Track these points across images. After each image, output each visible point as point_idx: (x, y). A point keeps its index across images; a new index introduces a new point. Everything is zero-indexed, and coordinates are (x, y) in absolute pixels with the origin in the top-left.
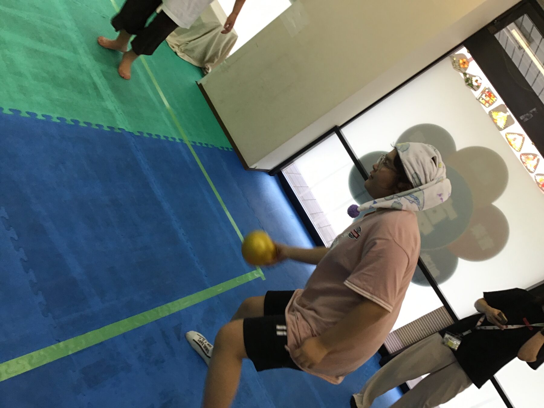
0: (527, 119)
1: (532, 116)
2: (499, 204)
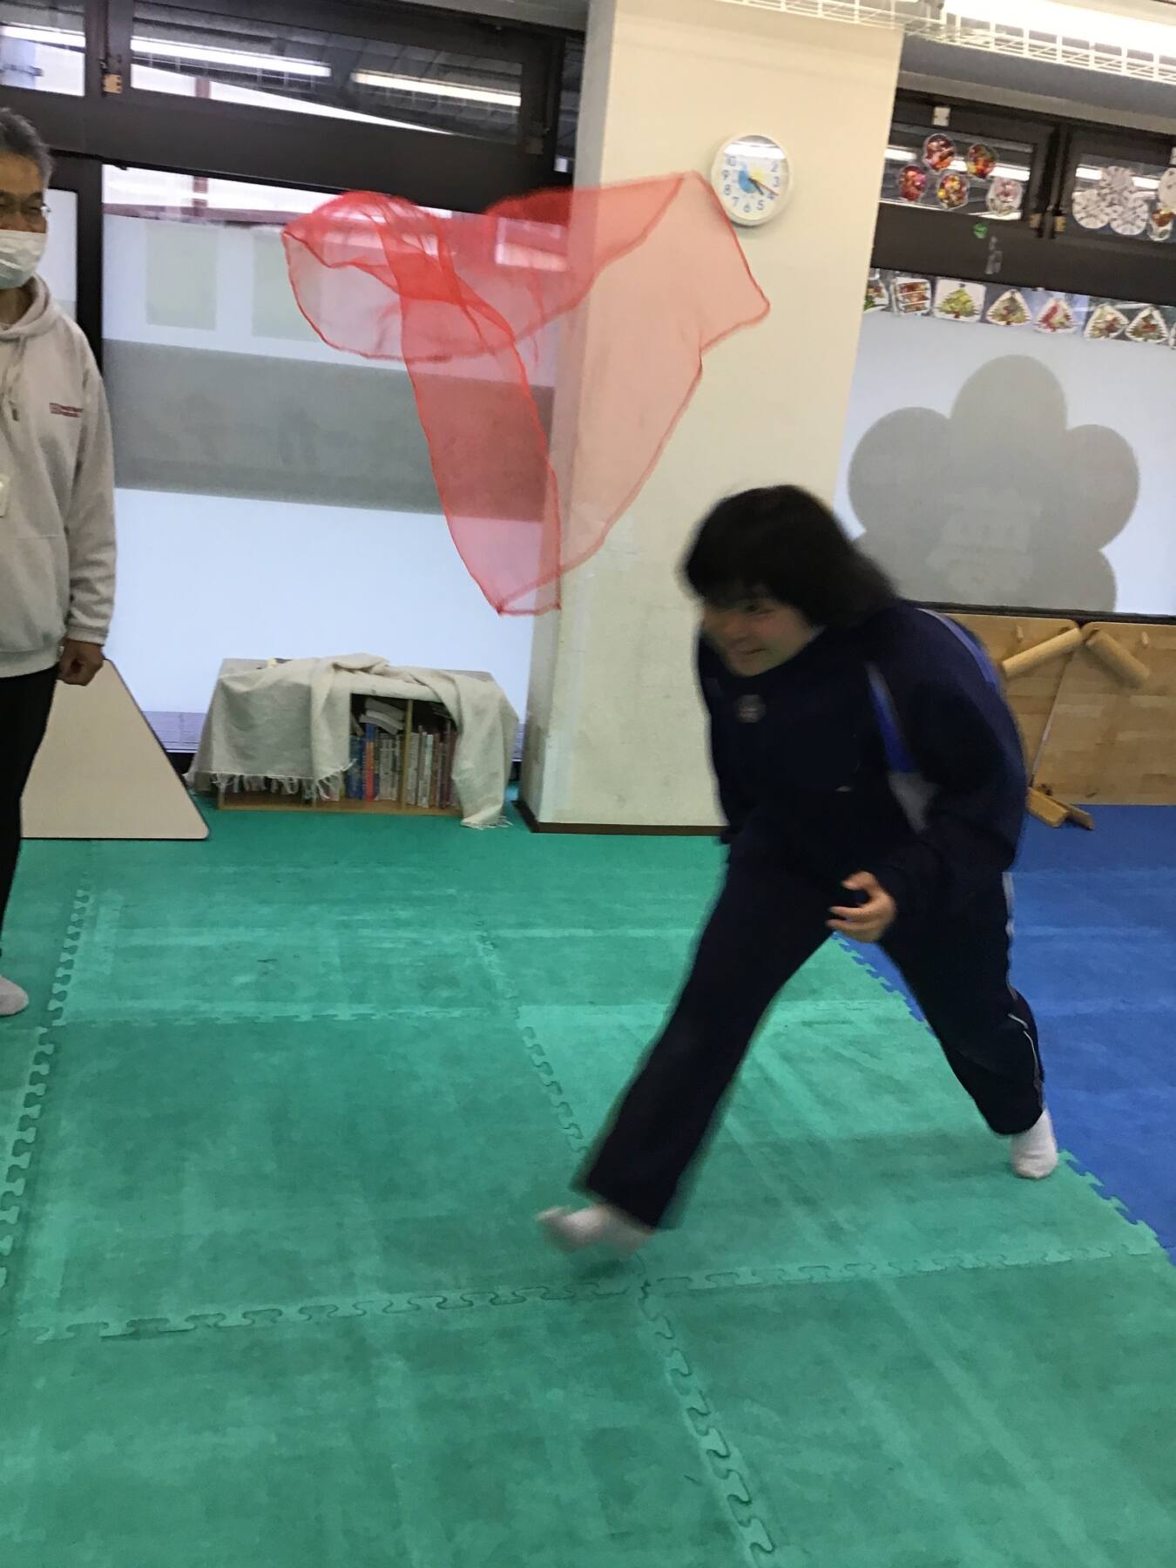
0: (998, 266)
1: (999, 252)
2: (1075, 420)
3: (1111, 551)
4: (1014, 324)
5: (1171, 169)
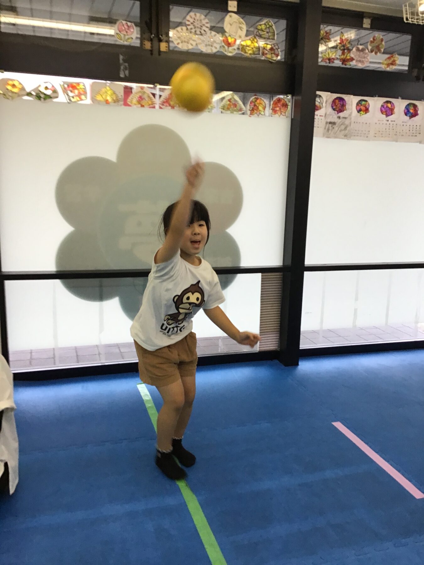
0: (127, 72)
1: (127, 64)
4: (145, 106)
5: (230, 14)
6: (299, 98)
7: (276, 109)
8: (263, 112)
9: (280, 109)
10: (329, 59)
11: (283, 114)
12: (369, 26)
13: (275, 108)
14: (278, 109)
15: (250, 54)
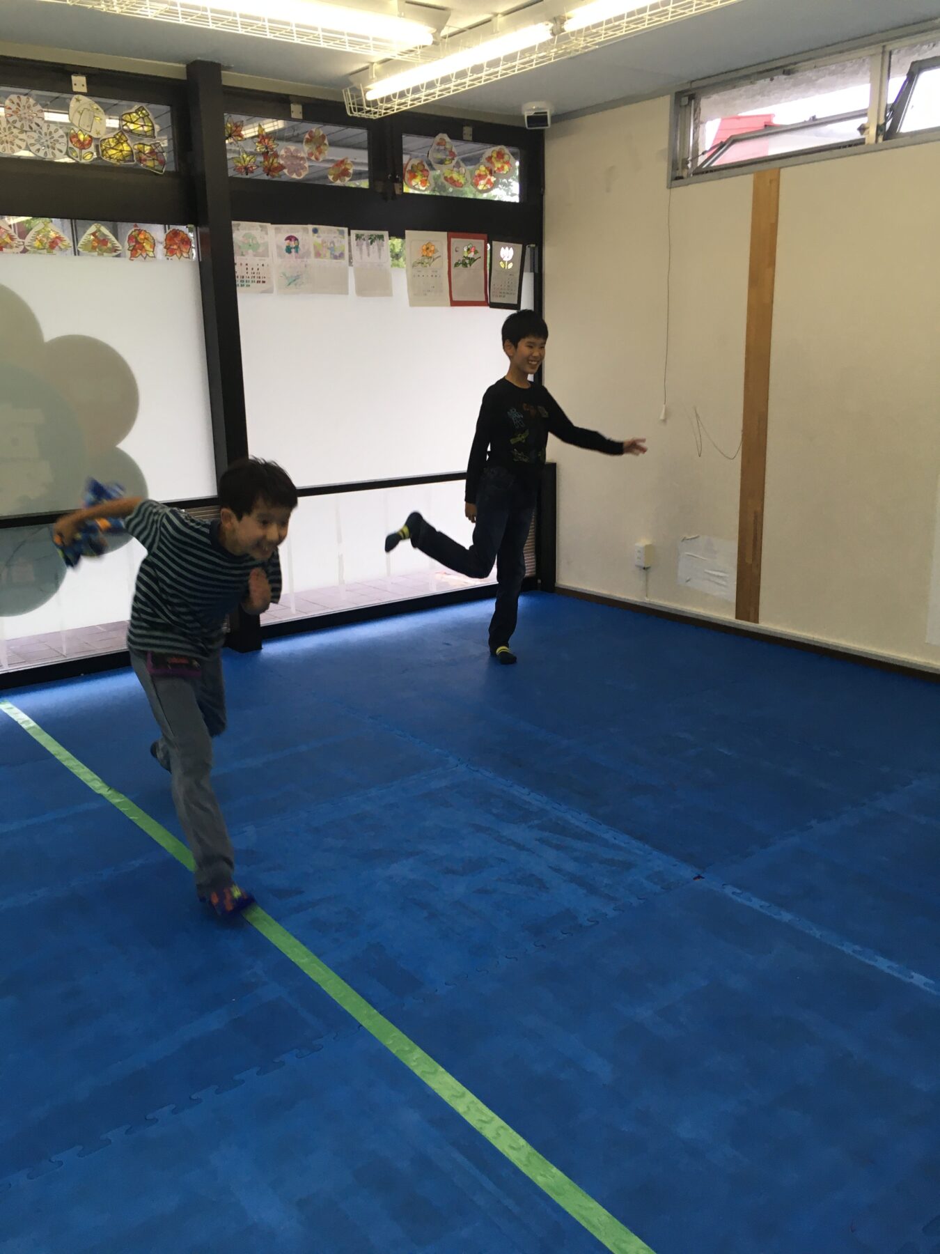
3: (129, 445)
5: (76, 96)
6: (206, 230)
7: (172, 247)
8: (152, 253)
9: (179, 247)
10: (246, 169)
11: (185, 255)
12: (300, 117)
13: (171, 245)
14: (175, 247)
15: (118, 160)
